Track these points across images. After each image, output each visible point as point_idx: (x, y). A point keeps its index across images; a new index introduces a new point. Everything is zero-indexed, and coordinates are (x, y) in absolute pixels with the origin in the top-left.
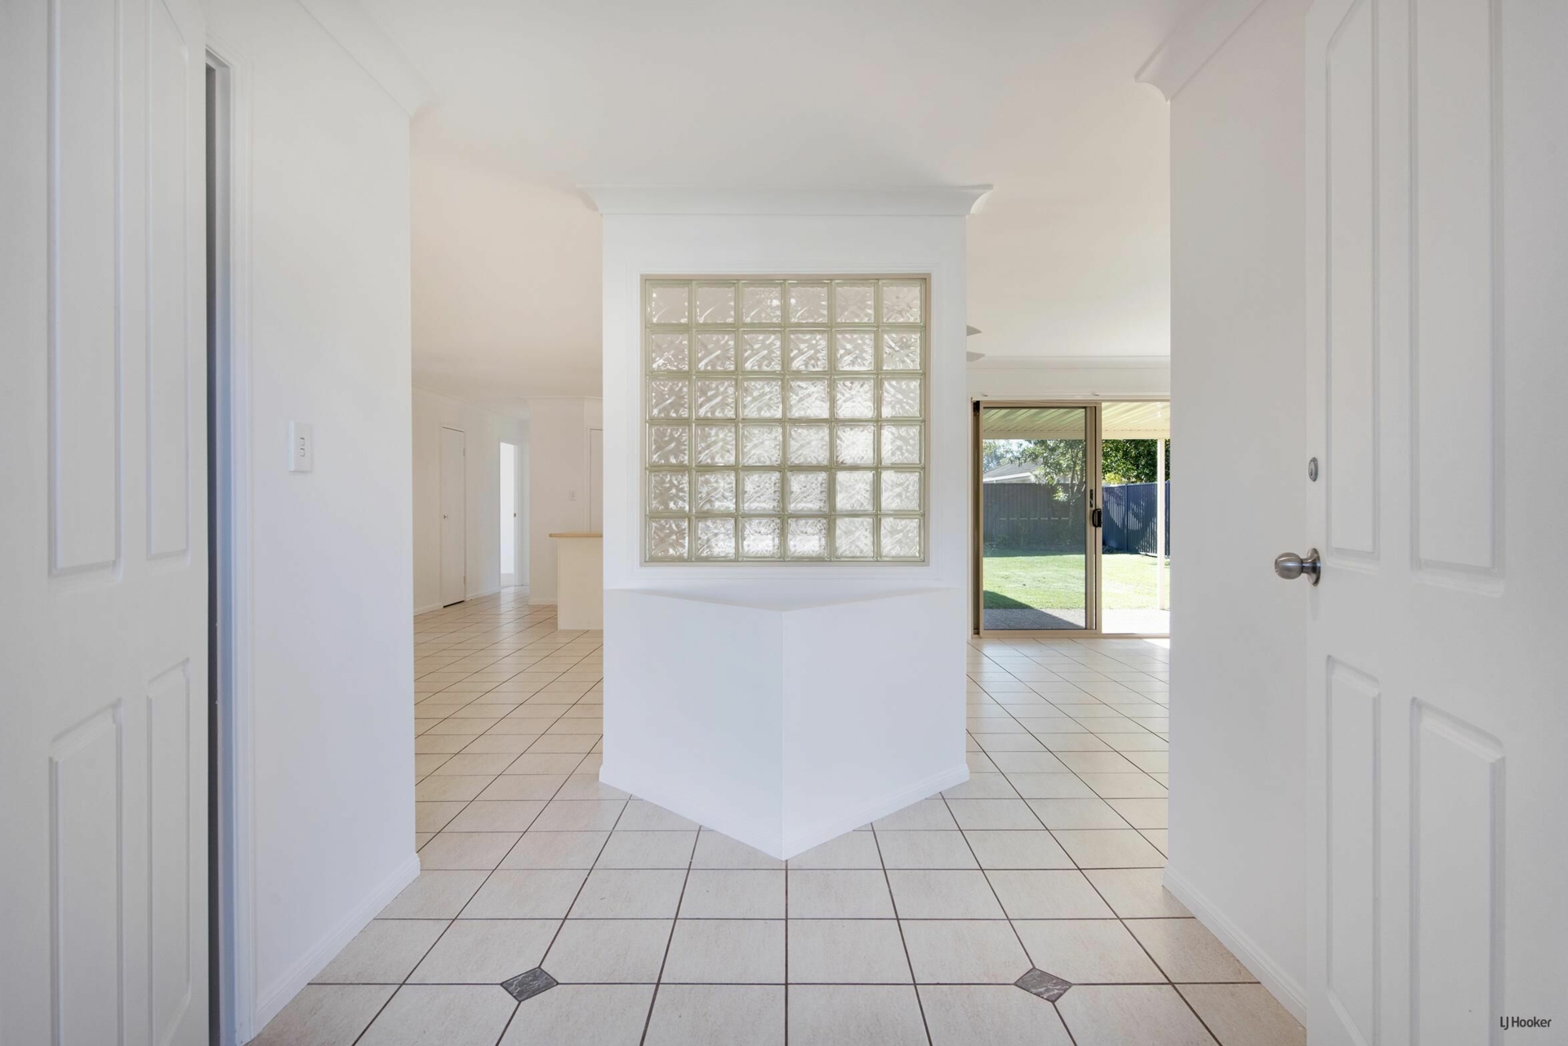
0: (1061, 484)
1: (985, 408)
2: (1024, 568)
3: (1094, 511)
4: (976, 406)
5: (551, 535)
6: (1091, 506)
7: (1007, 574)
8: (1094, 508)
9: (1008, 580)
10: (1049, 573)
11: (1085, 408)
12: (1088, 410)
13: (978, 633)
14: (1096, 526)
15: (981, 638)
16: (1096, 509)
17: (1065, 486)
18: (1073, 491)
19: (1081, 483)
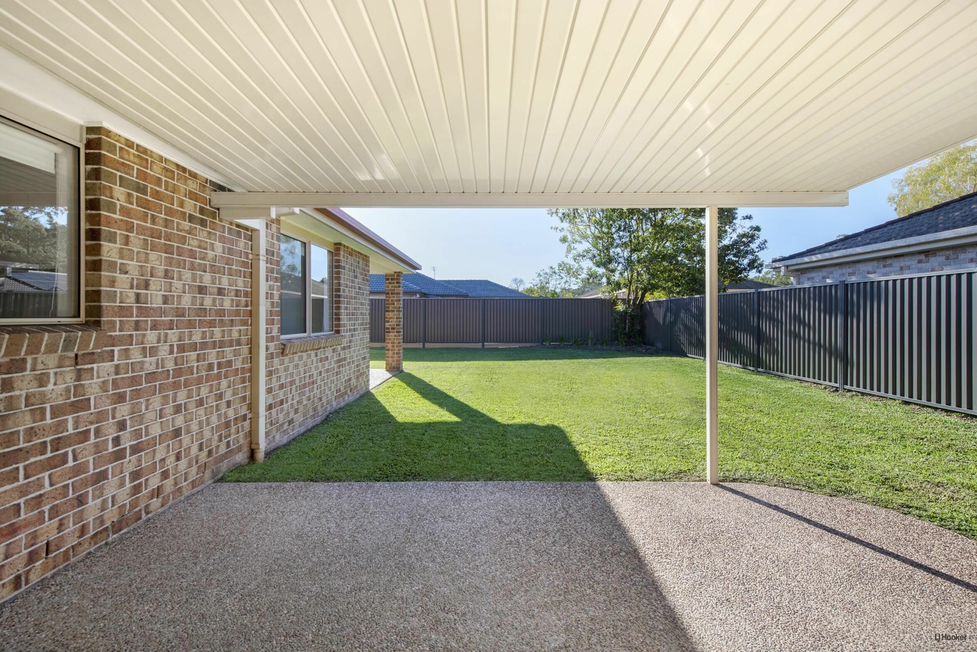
0: (621, 299)
17: (623, 300)
18: (629, 305)
19: (636, 298)
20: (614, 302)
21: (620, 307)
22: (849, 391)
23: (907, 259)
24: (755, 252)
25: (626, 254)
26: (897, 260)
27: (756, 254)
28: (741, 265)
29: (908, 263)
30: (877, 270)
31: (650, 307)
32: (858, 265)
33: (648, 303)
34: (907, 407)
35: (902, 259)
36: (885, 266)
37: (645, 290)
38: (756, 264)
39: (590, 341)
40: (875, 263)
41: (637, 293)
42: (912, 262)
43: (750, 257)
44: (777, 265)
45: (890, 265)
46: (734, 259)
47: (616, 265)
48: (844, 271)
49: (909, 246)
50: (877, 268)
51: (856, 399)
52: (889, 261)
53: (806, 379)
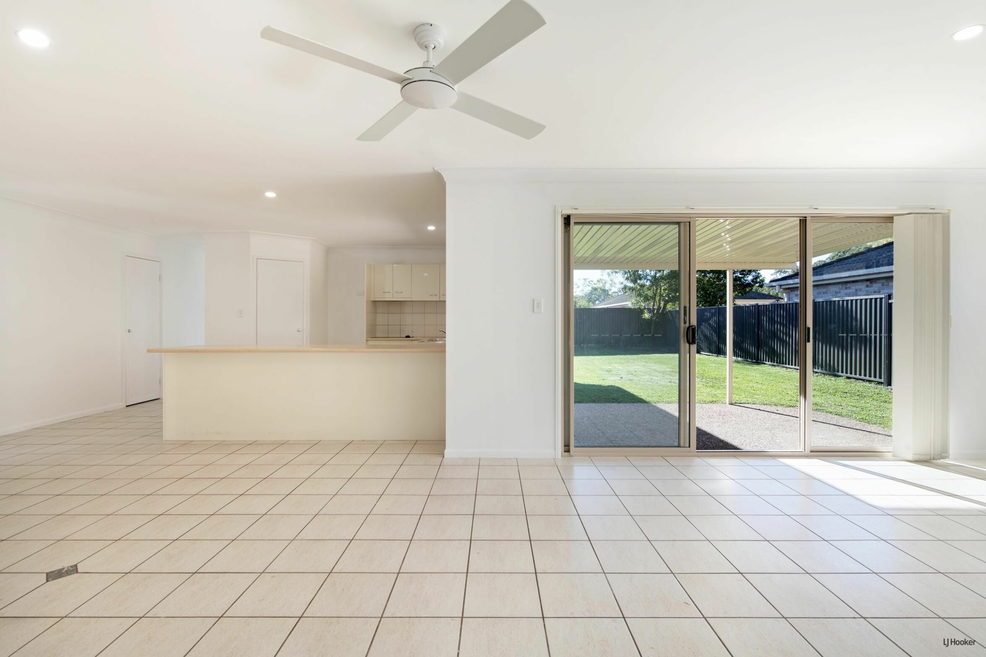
0: (647, 309)
1: (576, 223)
2: (622, 363)
3: (688, 328)
4: (567, 220)
5: (149, 351)
6: (685, 323)
7: (610, 367)
8: (687, 325)
9: (610, 373)
10: (638, 367)
11: (678, 223)
12: (682, 225)
13: (569, 451)
14: (688, 342)
15: (571, 456)
16: (690, 326)
17: (649, 310)
18: (654, 313)
19: (659, 308)
20: (640, 311)
21: (647, 315)
22: (816, 372)
23: (860, 284)
24: (757, 271)
25: (653, 273)
26: (853, 284)
27: (758, 272)
28: (746, 281)
29: (860, 287)
30: (841, 291)
31: (672, 314)
32: (830, 287)
33: (670, 311)
34: (849, 380)
35: (856, 284)
36: (846, 288)
37: (666, 302)
38: (758, 280)
39: (621, 344)
40: (840, 286)
41: (660, 304)
42: (862, 286)
43: (754, 274)
44: (774, 284)
45: (850, 288)
46: (741, 276)
47: (646, 281)
48: (820, 290)
49: (859, 276)
50: (842, 289)
51: (819, 377)
52: (849, 285)
53: (790, 366)
